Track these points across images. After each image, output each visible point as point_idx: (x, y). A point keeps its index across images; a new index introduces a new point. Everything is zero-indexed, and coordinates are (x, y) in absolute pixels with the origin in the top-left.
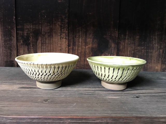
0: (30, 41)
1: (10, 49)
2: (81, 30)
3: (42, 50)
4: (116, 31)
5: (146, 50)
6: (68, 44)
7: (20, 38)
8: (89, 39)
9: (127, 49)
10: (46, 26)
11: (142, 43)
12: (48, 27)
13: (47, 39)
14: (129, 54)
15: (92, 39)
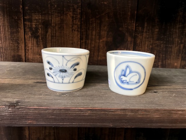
0: (39, 34)
1: (17, 42)
2: (94, 21)
3: (52, 44)
4: (133, 23)
5: (165, 45)
6: (80, 37)
7: (28, 30)
8: (104, 32)
9: (144, 44)
10: (56, 16)
11: (162, 37)
12: (59, 18)
13: (58, 31)
14: (147, 49)
15: (106, 32)
